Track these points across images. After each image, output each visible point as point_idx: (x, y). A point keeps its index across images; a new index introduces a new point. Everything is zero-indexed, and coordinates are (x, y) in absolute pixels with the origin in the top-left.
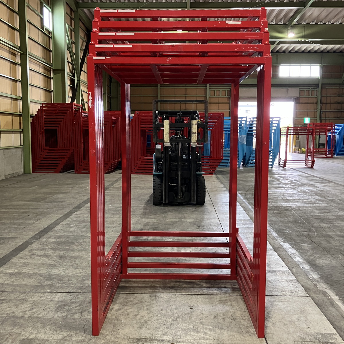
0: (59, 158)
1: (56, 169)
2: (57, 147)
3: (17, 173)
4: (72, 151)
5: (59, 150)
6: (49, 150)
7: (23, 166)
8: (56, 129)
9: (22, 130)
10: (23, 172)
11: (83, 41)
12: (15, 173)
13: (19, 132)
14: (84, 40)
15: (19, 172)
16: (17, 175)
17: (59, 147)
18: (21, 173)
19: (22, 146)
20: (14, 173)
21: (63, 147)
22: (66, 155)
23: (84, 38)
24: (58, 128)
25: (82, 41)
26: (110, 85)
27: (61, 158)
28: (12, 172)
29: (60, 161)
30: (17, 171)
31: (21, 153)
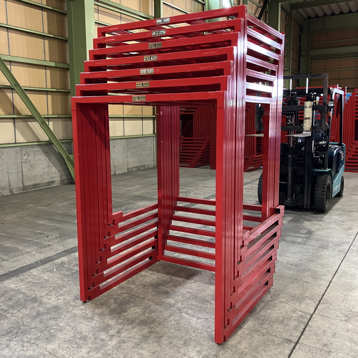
0: (195, 150)
1: (190, 162)
2: (193, 137)
3: (146, 166)
4: (208, 142)
5: (195, 140)
6: (184, 140)
7: (155, 158)
8: (192, 115)
9: (154, 116)
10: (155, 165)
11: (258, 7)
12: (143, 165)
13: (152, 119)
14: (259, 5)
15: (149, 164)
16: (146, 168)
17: (195, 137)
18: (153, 166)
19: (155, 135)
20: (141, 166)
21: (199, 137)
22: (201, 147)
23: (259, 3)
24: (194, 113)
25: (256, 6)
26: (299, 60)
27: (197, 150)
28: (139, 165)
29: (195, 153)
30: (146, 163)
31: (153, 143)
